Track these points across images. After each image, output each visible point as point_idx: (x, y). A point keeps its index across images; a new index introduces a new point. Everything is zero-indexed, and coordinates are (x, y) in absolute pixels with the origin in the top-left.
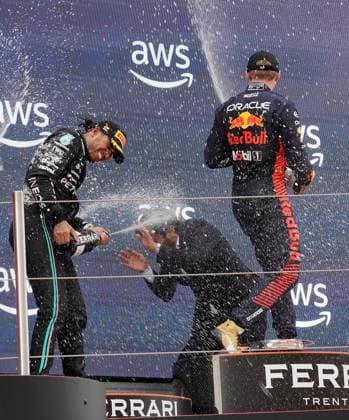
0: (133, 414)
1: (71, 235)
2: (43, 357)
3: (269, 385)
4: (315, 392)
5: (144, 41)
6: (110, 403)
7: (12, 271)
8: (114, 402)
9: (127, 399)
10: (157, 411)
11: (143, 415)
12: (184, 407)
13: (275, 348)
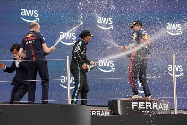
0: (97, 115)
1: (87, 67)
2: (74, 100)
3: (133, 108)
4: (145, 110)
5: (101, 17)
6: (91, 112)
7: (66, 77)
8: (92, 112)
9: (96, 111)
10: (104, 114)
11: (100, 115)
12: (111, 113)
13: (135, 98)
